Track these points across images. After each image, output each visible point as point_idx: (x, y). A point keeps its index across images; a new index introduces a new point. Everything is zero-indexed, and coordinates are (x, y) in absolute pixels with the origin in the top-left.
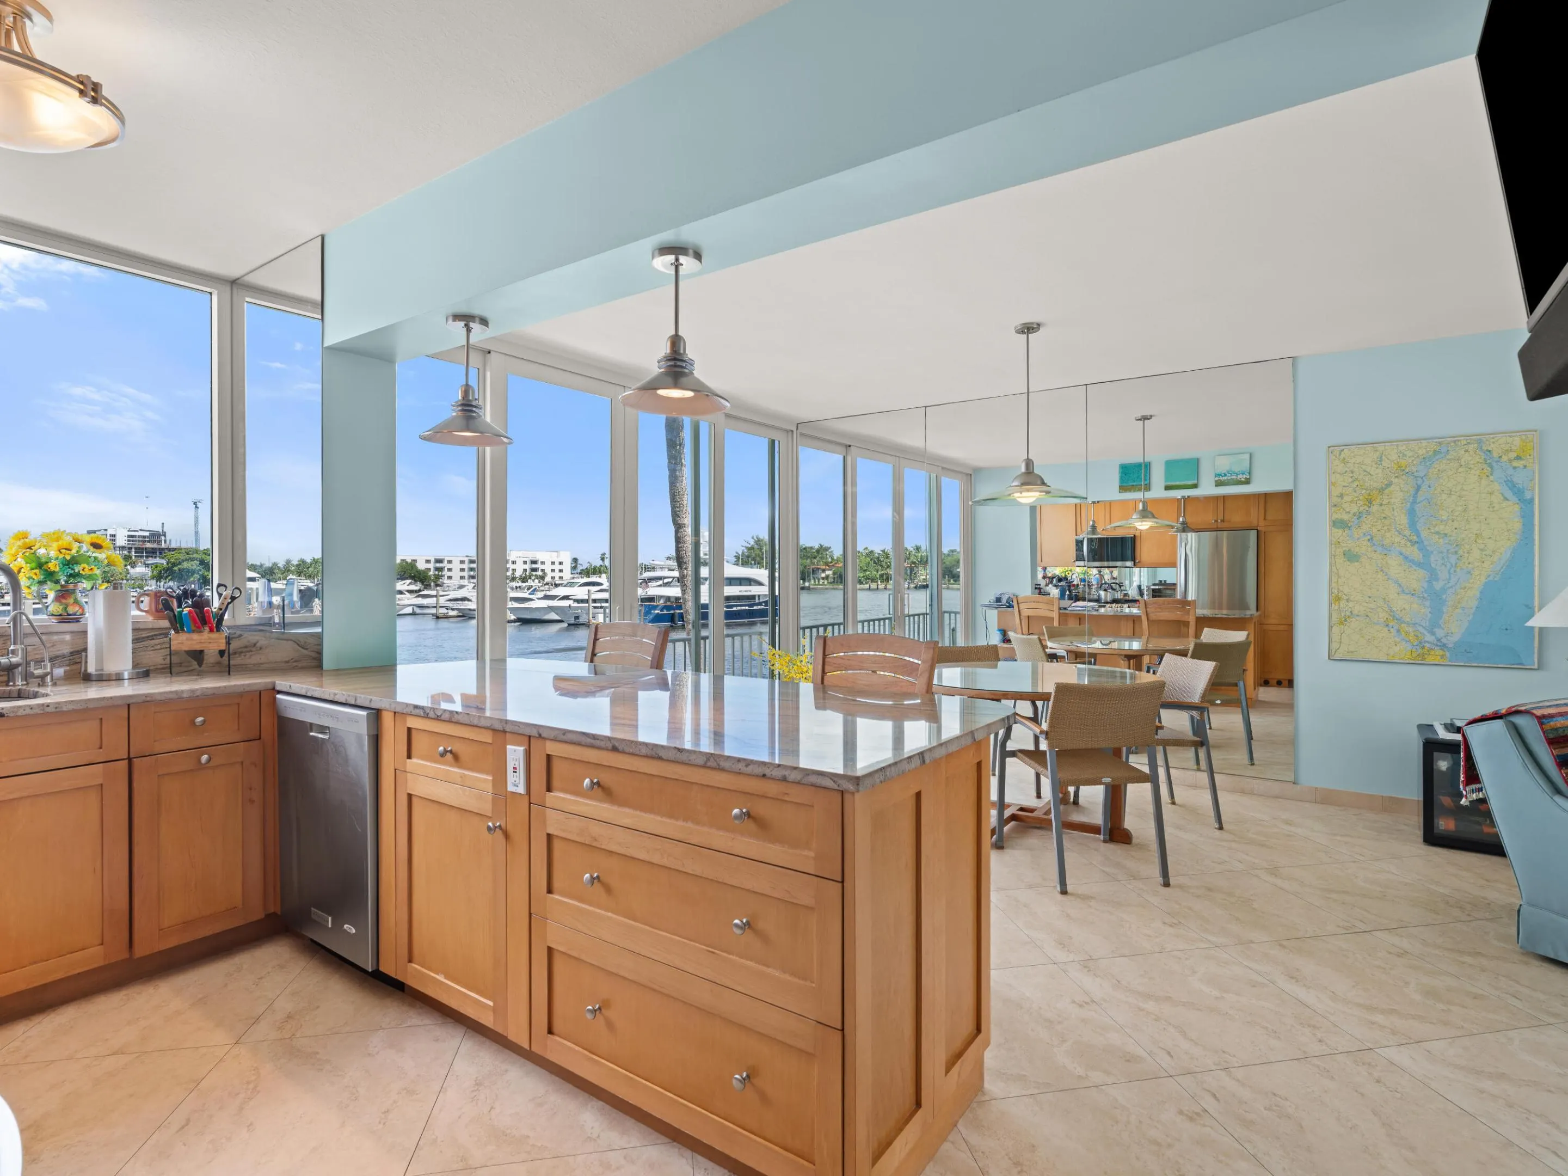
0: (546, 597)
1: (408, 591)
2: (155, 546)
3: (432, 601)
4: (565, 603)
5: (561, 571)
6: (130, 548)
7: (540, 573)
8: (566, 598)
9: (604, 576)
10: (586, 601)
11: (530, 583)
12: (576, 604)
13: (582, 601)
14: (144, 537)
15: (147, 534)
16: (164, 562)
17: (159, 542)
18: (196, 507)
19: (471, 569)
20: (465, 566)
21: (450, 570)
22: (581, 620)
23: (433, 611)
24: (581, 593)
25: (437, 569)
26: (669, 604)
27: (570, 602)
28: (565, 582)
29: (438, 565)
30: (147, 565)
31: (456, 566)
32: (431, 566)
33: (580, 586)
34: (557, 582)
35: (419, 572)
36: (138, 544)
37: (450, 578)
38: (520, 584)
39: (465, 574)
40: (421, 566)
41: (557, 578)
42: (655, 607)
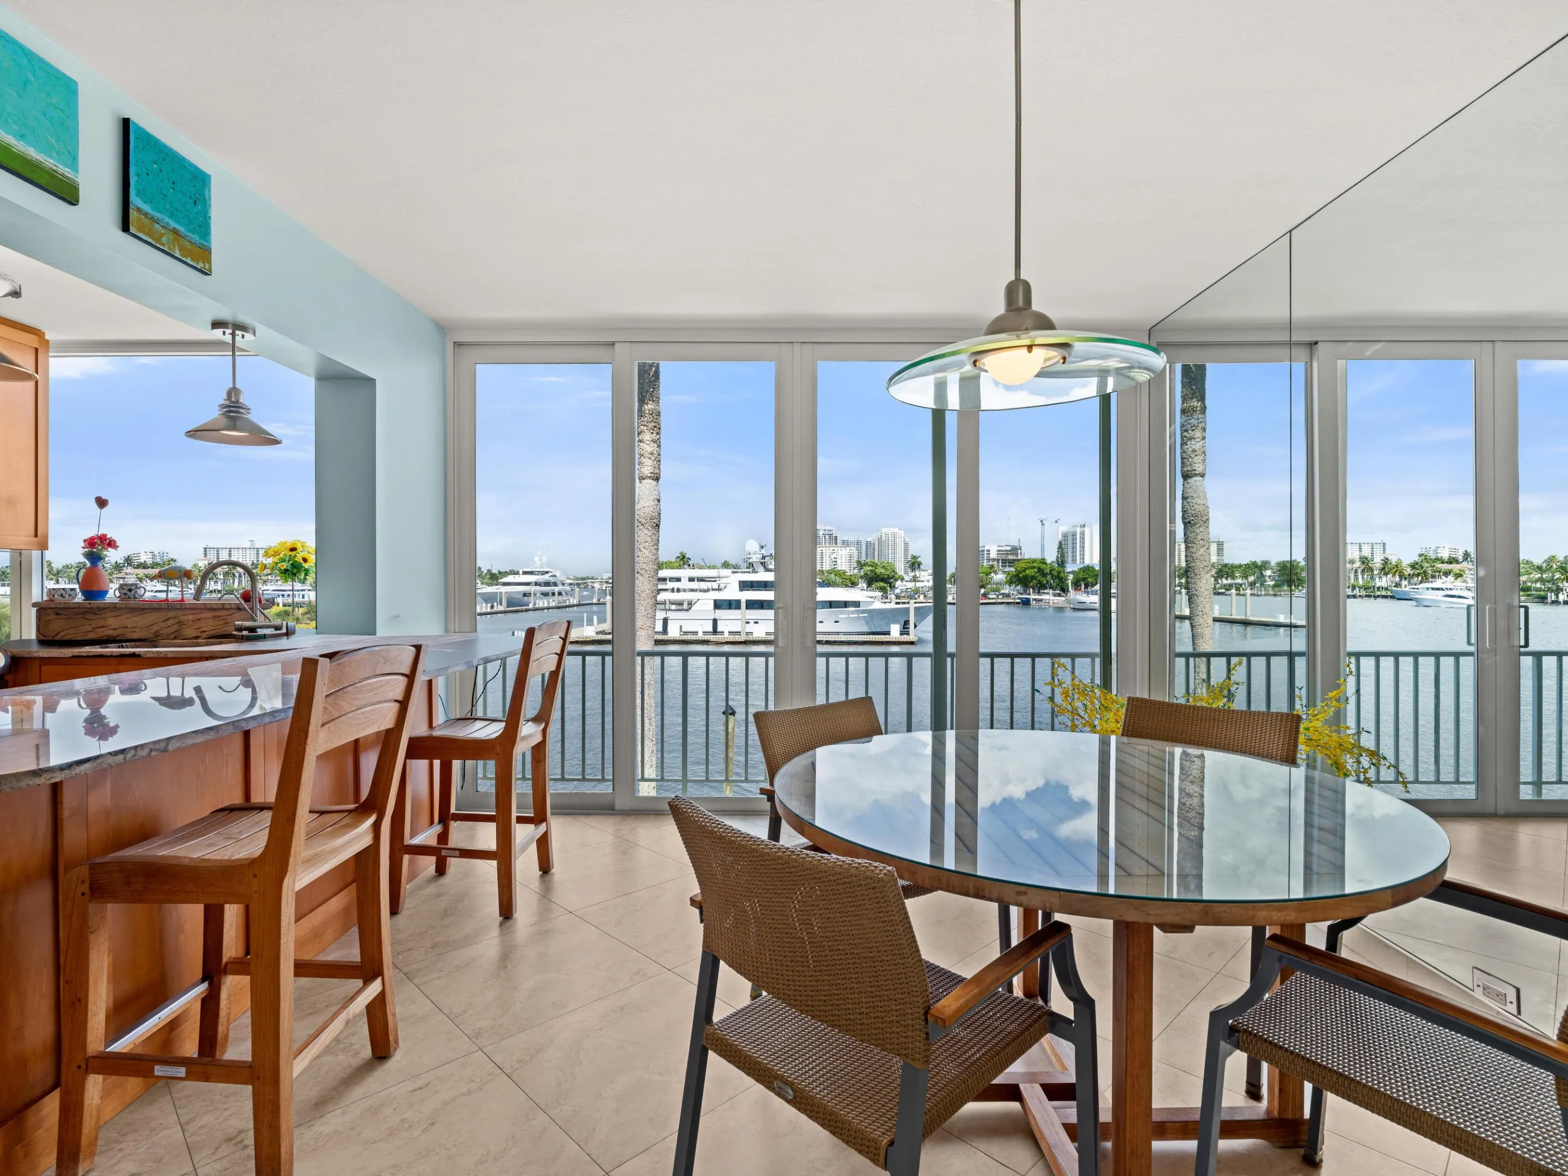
2: (1013, 557)
6: (998, 560)
14: (1006, 551)
15: (1009, 548)
16: (1013, 569)
17: (1017, 555)
18: (1043, 524)
30: (1004, 572)
36: (1003, 557)
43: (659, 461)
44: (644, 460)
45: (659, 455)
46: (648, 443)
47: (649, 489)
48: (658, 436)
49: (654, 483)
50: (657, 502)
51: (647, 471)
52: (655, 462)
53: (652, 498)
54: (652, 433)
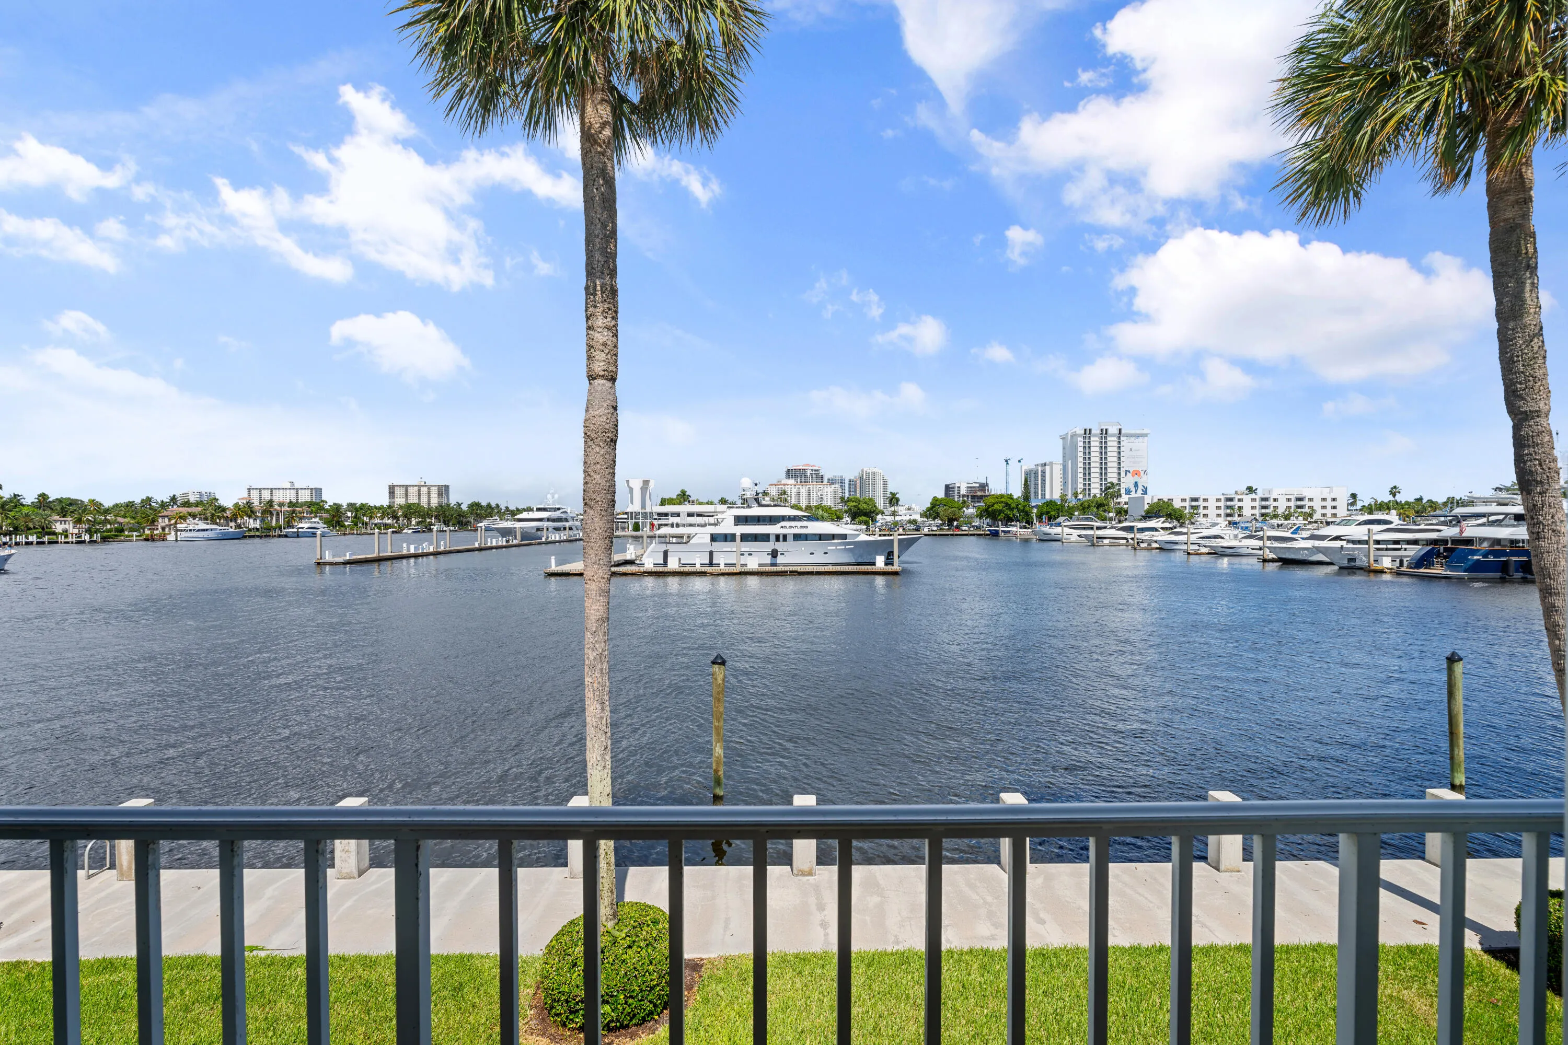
0: (1313, 537)
1: (1163, 529)
2: (982, 493)
3: (1184, 538)
4: (1338, 544)
5: (1334, 507)
6: (969, 496)
7: (1306, 510)
8: (1337, 538)
9: (1394, 512)
10: (1366, 542)
11: (1293, 520)
12: (1350, 546)
13: (1360, 542)
14: (976, 487)
15: (978, 484)
16: (983, 504)
17: (985, 491)
18: (1008, 464)
19: (1228, 507)
20: (1222, 504)
21: (1205, 508)
22: (1358, 563)
23: (1185, 547)
24: (1359, 532)
25: (1193, 507)
26: (1497, 548)
27: (1344, 543)
28: (1338, 520)
29: (1193, 503)
30: (974, 507)
31: (1212, 504)
32: (1187, 504)
33: (1359, 524)
34: (1329, 520)
35: (1175, 510)
36: (973, 493)
37: (1206, 516)
38: (1283, 522)
39: (1222, 512)
40: (1177, 504)
41: (1329, 515)
42: (1474, 552)
43: (616, 355)
44: (594, 353)
45: (615, 347)
46: (599, 330)
47: (602, 391)
48: (613, 323)
49: (609, 384)
50: (612, 410)
51: (599, 367)
52: (609, 357)
53: (605, 405)
54: (606, 317)
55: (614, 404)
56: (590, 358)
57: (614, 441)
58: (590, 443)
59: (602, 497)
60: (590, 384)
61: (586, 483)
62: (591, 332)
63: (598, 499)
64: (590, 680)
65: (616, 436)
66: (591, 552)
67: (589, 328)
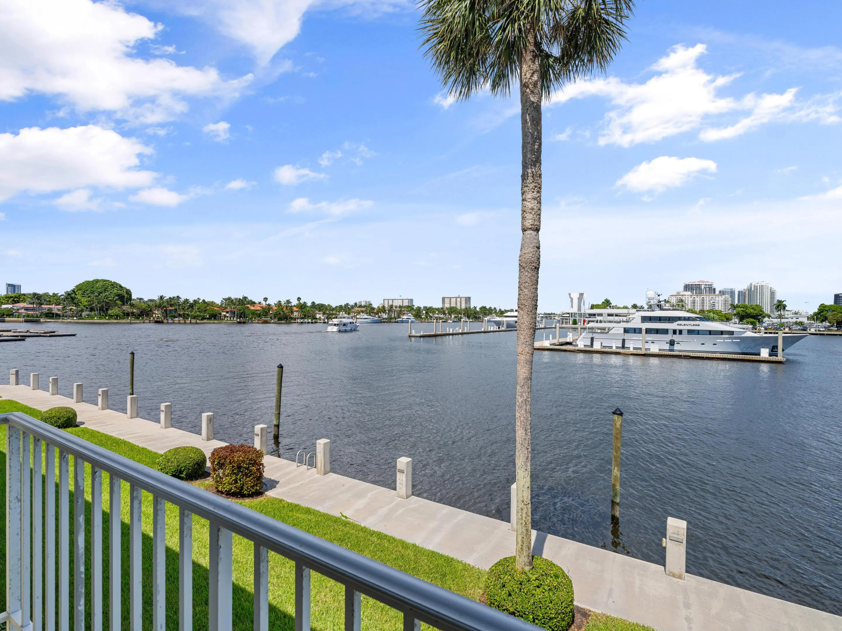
43: (539, 215)
44: (526, 215)
45: (539, 209)
46: (529, 200)
47: (530, 238)
48: (538, 195)
49: (535, 233)
50: (536, 249)
51: (528, 223)
52: (535, 216)
53: (532, 246)
54: (533, 192)
55: (538, 245)
56: (523, 218)
57: (537, 268)
58: (523, 270)
59: (529, 303)
60: (523, 234)
61: (519, 294)
62: (525, 202)
63: (526, 304)
64: (519, 415)
65: (539, 265)
66: (522, 336)
67: (523, 200)
